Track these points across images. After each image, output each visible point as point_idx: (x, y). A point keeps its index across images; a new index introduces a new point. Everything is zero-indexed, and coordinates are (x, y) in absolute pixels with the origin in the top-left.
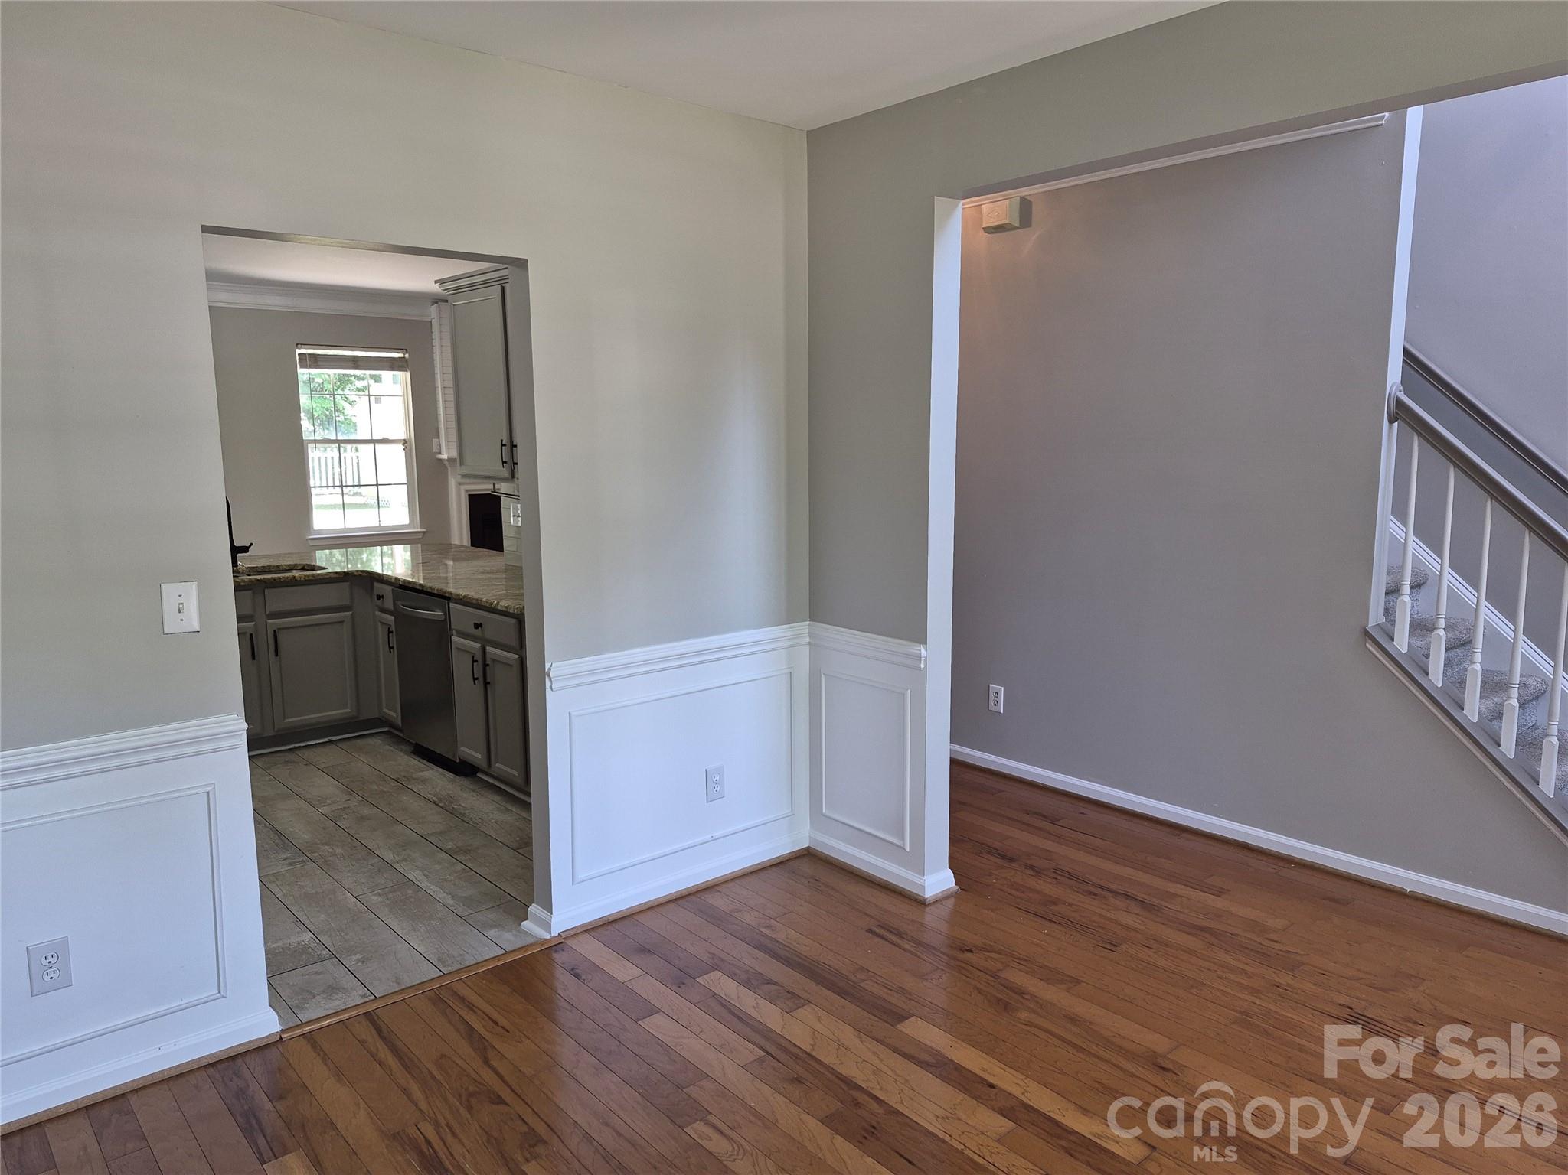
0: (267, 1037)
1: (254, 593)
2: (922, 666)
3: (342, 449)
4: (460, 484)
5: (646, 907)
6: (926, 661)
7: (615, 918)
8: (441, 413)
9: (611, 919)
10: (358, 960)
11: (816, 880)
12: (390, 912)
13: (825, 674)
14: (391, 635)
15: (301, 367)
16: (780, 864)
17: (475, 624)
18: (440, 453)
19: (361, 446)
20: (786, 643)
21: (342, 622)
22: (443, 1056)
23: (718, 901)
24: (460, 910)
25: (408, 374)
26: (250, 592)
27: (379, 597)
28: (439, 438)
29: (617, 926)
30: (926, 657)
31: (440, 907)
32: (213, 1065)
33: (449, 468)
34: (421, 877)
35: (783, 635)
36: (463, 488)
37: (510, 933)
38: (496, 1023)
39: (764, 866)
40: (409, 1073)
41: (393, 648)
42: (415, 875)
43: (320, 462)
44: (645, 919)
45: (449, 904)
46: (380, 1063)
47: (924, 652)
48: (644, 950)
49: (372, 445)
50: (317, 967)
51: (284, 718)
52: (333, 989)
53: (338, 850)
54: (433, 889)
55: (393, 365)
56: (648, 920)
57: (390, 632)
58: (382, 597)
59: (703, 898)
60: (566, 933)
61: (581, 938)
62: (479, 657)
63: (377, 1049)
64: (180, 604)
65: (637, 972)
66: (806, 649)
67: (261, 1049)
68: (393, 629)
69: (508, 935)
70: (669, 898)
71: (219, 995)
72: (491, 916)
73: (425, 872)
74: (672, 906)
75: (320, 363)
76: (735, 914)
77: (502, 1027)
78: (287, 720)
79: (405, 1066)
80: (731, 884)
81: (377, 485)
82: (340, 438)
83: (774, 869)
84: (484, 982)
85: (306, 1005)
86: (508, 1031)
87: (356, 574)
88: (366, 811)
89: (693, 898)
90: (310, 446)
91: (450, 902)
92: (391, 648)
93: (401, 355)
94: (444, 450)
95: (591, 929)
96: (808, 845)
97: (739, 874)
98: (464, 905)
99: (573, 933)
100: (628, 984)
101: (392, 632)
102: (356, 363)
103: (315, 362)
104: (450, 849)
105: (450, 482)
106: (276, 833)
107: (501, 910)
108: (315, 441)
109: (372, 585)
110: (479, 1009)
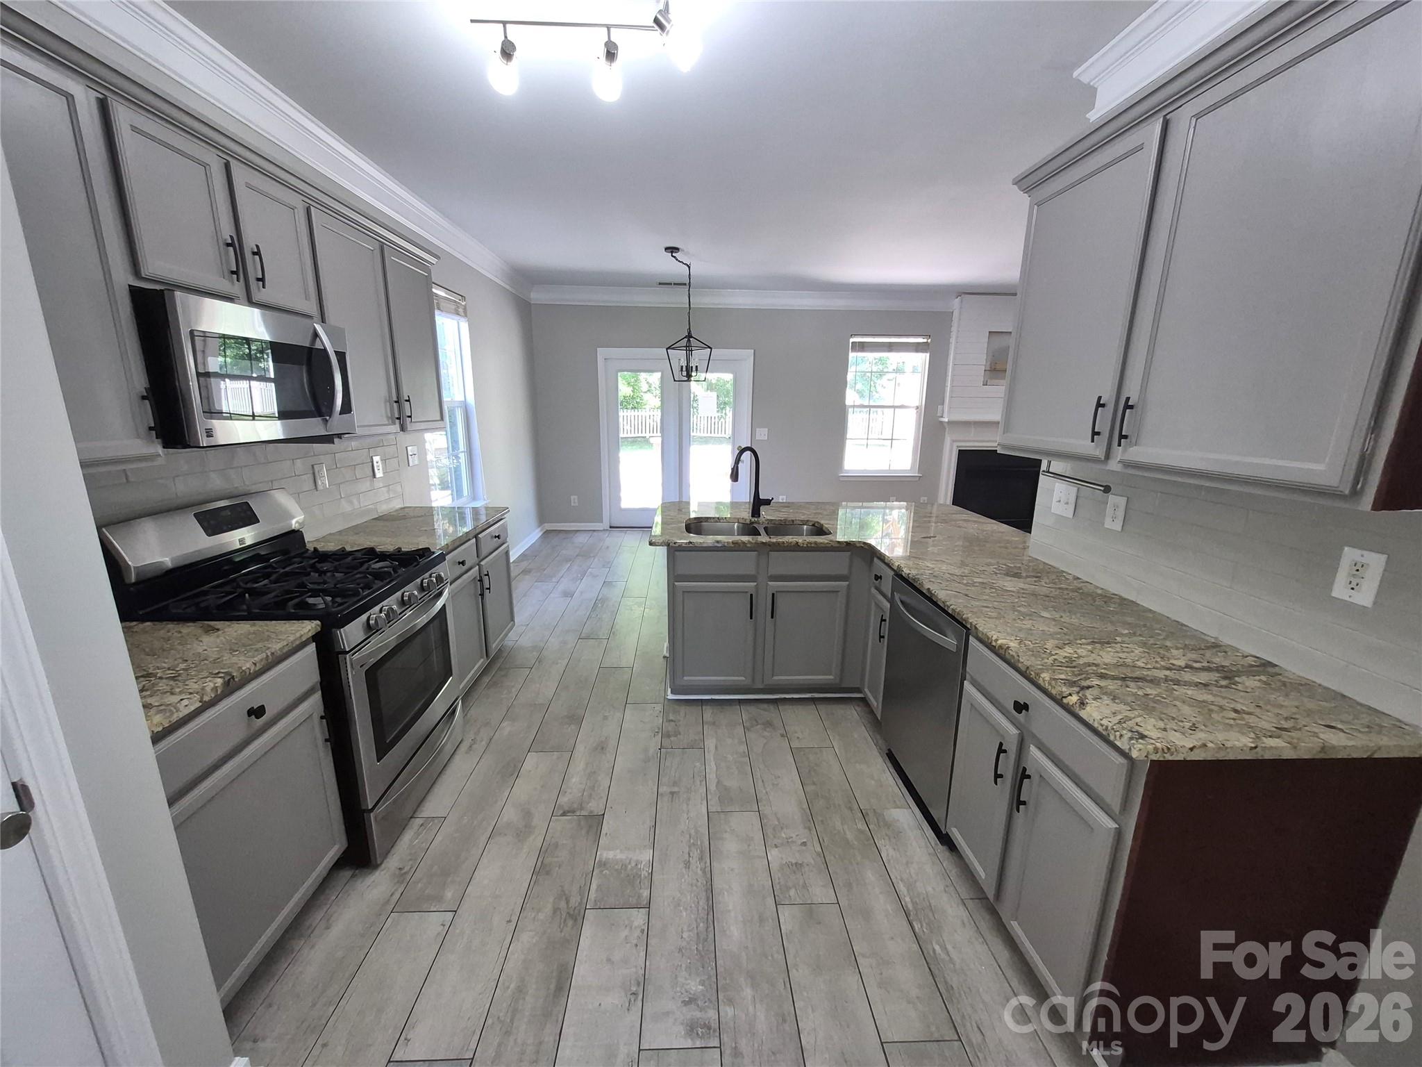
3: (871, 412)
4: (954, 441)
8: (949, 385)
14: (883, 623)
15: (852, 351)
17: (1016, 703)
18: (942, 417)
19: (886, 410)
21: (836, 594)
25: (928, 355)
26: (755, 553)
27: (877, 578)
28: (943, 404)
33: (947, 429)
36: (956, 444)
41: (883, 637)
43: (856, 423)
49: (893, 409)
51: (773, 676)
55: (918, 348)
57: (883, 620)
58: (881, 577)
62: (1012, 747)
68: (887, 617)
75: (866, 349)
78: (775, 678)
81: (892, 439)
82: (871, 404)
87: (858, 545)
90: (851, 410)
92: (882, 637)
93: (925, 340)
94: (945, 415)
101: (885, 620)
102: (890, 347)
103: (862, 347)
105: (946, 440)
108: (854, 406)
109: (872, 561)
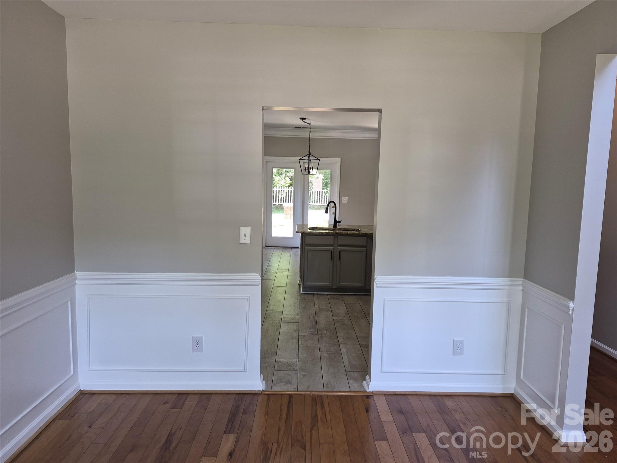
0: (258, 391)
1: (334, 237)
2: (570, 313)
5: (415, 393)
6: (573, 310)
7: (399, 393)
9: (397, 393)
10: (303, 375)
11: (506, 411)
12: (326, 361)
13: (528, 308)
16: (493, 397)
20: (507, 288)
21: (363, 251)
22: (300, 422)
23: (449, 403)
24: (348, 369)
26: (333, 236)
29: (398, 397)
30: (573, 308)
31: (342, 365)
32: (239, 394)
34: (345, 352)
35: (506, 283)
37: (357, 384)
38: (326, 417)
39: (484, 395)
40: (286, 423)
42: (344, 350)
44: (411, 399)
45: (346, 365)
46: (281, 415)
47: (571, 305)
48: (401, 412)
50: (290, 373)
51: (340, 282)
52: (289, 382)
53: (328, 334)
54: (345, 357)
56: (412, 400)
59: (444, 399)
60: (377, 392)
61: (380, 397)
63: (284, 410)
64: (245, 234)
65: (391, 419)
66: (521, 293)
67: (254, 395)
69: (356, 385)
70: (428, 393)
71: (244, 370)
72: (356, 375)
73: (348, 350)
74: (427, 397)
76: (453, 412)
77: (326, 419)
78: (341, 284)
79: (287, 419)
80: (461, 398)
83: (488, 398)
84: (334, 399)
85: (277, 385)
86: (327, 422)
88: (347, 322)
89: (439, 398)
91: (347, 364)
95: (387, 394)
96: (513, 392)
97: (468, 394)
98: (350, 367)
99: (379, 393)
100: (383, 423)
104: (362, 344)
106: (315, 322)
107: (361, 374)
110: (324, 409)
